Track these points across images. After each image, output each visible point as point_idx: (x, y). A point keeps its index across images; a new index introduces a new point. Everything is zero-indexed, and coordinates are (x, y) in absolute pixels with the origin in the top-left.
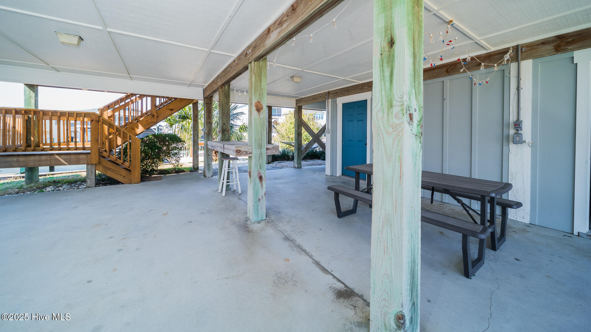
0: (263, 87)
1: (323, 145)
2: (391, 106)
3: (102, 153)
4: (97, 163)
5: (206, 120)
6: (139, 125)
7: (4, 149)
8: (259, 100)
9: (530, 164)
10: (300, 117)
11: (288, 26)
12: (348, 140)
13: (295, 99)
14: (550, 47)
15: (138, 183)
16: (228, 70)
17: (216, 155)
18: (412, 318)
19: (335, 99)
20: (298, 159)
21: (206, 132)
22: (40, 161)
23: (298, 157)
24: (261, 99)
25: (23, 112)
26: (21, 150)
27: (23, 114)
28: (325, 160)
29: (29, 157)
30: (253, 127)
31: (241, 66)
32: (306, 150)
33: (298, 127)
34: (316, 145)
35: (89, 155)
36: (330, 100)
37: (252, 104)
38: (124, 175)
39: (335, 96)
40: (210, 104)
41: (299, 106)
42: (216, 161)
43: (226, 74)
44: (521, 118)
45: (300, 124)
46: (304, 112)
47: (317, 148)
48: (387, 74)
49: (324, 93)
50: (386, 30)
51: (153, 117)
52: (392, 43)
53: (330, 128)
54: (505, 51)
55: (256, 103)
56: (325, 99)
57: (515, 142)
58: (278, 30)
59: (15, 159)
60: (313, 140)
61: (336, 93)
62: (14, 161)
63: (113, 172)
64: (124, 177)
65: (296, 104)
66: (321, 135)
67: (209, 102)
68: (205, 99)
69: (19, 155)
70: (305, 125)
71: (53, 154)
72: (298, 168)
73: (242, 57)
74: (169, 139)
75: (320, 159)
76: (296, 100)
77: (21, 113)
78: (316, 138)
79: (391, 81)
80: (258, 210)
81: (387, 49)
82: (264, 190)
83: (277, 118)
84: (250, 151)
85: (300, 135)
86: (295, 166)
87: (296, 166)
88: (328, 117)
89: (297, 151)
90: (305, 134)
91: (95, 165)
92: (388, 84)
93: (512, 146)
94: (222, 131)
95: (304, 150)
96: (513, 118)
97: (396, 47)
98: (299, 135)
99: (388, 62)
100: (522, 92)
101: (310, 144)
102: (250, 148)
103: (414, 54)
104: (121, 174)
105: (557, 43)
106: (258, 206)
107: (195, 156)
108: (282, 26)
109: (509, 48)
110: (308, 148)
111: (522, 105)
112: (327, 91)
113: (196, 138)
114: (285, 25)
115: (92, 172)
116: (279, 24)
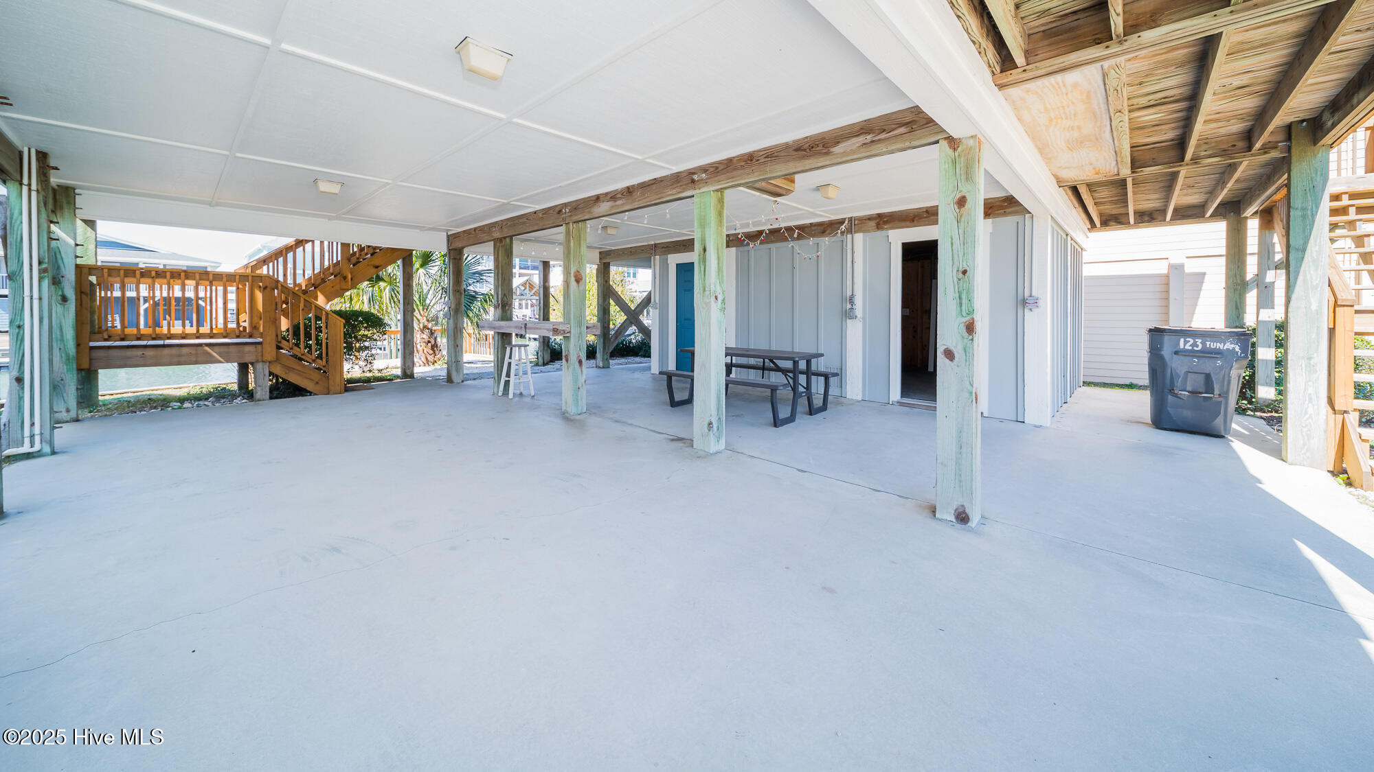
0: (582, 253)
1: (646, 331)
2: (704, 290)
3: (280, 342)
4: (273, 359)
5: (453, 286)
6: (319, 294)
7: (123, 337)
8: (578, 270)
9: (861, 338)
10: (606, 281)
11: (622, 204)
12: (685, 319)
13: (598, 251)
14: (873, 224)
15: (341, 393)
16: (521, 221)
17: (435, 353)
18: (718, 427)
19: (664, 257)
20: (603, 352)
21: (453, 306)
22: (180, 356)
23: (604, 348)
24: (580, 267)
25: (153, 274)
26: (150, 338)
27: (153, 278)
28: (650, 357)
29: (161, 349)
30: (572, 302)
31: (550, 222)
32: (616, 338)
33: (604, 298)
34: (633, 328)
35: (259, 347)
36: (657, 257)
37: (570, 273)
38: (317, 380)
39: (665, 251)
40: (460, 259)
41: (604, 263)
42: (433, 364)
43: (514, 225)
44: (855, 293)
45: (607, 293)
46: (613, 269)
47: (633, 337)
48: (702, 269)
49: (648, 245)
50: (702, 241)
51: (345, 279)
52: (705, 250)
53: (657, 301)
54: (841, 222)
55: (575, 273)
56: (649, 255)
57: (851, 318)
58: (610, 204)
59: (139, 352)
60: (628, 321)
61: (667, 247)
62: (137, 356)
63: (299, 375)
64: (317, 383)
65: (600, 259)
66: (641, 312)
67: (458, 258)
68: (452, 252)
69: (145, 347)
70: (614, 294)
71: (200, 345)
72: (603, 367)
73: (551, 211)
74: (364, 319)
75: (637, 356)
76: (600, 253)
77: (150, 275)
78: (633, 317)
79: (705, 275)
80: (577, 400)
81: (702, 253)
82: (584, 377)
83: (530, 275)
84: (568, 330)
85: (607, 312)
86: (598, 364)
87: (601, 365)
88: (655, 278)
89: (602, 340)
90: (614, 308)
91: (270, 362)
92: (703, 276)
93: (848, 321)
94: (502, 306)
95: (613, 338)
96: (849, 293)
97: (707, 252)
98: (604, 312)
99: (703, 262)
100: (855, 265)
101: (624, 327)
102: (568, 326)
103: (718, 257)
104: (312, 378)
105: (878, 220)
106: (577, 395)
107: (407, 352)
108: (615, 201)
109: (845, 219)
110: (620, 334)
111: (855, 280)
112: (653, 243)
113: (409, 318)
114: (619, 202)
115: (265, 375)
116: (611, 198)
